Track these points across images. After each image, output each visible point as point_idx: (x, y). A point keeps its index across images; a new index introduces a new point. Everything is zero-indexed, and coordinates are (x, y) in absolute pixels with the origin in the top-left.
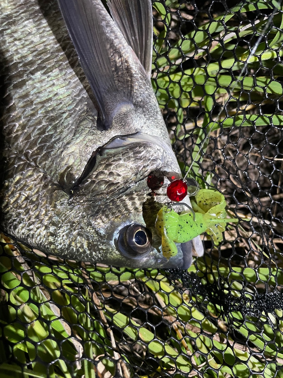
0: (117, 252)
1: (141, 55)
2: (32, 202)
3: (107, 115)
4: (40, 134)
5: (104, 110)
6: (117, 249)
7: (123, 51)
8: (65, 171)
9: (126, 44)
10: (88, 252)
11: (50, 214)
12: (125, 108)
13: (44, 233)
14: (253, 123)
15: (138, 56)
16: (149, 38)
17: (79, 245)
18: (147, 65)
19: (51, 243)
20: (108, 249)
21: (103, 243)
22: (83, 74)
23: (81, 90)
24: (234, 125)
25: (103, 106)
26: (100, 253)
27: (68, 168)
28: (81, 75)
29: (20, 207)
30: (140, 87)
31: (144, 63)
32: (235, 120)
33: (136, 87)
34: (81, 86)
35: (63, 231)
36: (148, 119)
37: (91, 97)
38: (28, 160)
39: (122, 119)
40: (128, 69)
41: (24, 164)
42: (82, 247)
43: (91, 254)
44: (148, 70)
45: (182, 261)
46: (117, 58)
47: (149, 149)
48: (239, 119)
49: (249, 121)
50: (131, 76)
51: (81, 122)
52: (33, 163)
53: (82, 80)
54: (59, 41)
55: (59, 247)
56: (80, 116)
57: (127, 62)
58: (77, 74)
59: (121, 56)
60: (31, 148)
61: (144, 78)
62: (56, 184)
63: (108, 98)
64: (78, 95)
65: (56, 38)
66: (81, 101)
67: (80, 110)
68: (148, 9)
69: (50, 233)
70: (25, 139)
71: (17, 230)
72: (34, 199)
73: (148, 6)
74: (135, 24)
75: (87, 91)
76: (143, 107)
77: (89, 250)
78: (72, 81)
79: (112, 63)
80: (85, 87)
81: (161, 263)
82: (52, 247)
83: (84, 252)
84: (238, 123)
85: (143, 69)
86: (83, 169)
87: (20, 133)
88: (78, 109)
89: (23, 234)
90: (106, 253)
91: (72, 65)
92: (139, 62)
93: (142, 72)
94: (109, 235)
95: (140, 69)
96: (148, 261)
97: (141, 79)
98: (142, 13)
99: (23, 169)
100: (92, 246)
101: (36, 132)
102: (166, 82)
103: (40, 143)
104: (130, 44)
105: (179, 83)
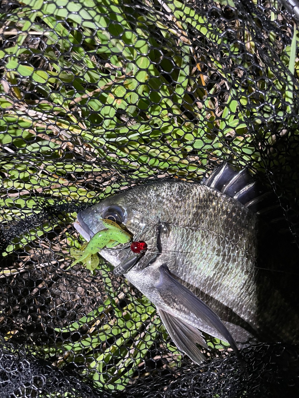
0: (120, 205)
1: (168, 316)
2: (177, 207)
3: (165, 274)
4: (192, 245)
5: (168, 275)
6: (121, 207)
7: (178, 312)
8: (169, 233)
9: (179, 317)
10: (135, 196)
11: (165, 207)
12: (158, 283)
13: (163, 194)
14: (87, 316)
15: (169, 314)
16: (168, 328)
17: (142, 197)
18: (162, 312)
19: (157, 190)
20: (126, 204)
21: (130, 205)
22: (189, 288)
23: (185, 279)
24: (97, 309)
25: (169, 277)
26: (129, 199)
27: (169, 235)
28: (190, 287)
29: (181, 201)
30: (157, 298)
31: (164, 313)
32: (98, 312)
33: (160, 297)
34: (186, 280)
35: (154, 200)
36: (143, 283)
37: (178, 278)
38: (191, 229)
39: (156, 276)
40: (169, 304)
41: (191, 225)
42: (140, 197)
43: (133, 196)
44: (160, 311)
45: (83, 217)
46: (178, 307)
47: (135, 269)
48: (96, 315)
49: (90, 316)
50: (165, 302)
51: (176, 263)
52: (187, 227)
53: (188, 284)
54: (212, 298)
55: (151, 190)
56: (178, 265)
57: (172, 308)
58: (192, 286)
59: (177, 309)
60: (192, 235)
61: (159, 305)
62: (170, 223)
63: (169, 283)
64: (185, 276)
65: (214, 299)
66: (182, 274)
67: (180, 269)
68: (178, 343)
69: (160, 196)
70: (197, 238)
71: (178, 187)
72: (176, 209)
73: (178, 344)
74: (180, 331)
75: (182, 280)
76: (150, 288)
77: (135, 198)
78: (192, 281)
79: (178, 302)
80: (184, 281)
81: (93, 210)
82: (155, 188)
83: (137, 195)
84: (95, 312)
85: (162, 309)
86: (161, 239)
87: (202, 240)
88: (181, 268)
89: (174, 187)
90: (125, 201)
91: (197, 289)
92: (167, 312)
93: (162, 307)
94: (129, 211)
95: (164, 308)
96: (102, 209)
97: (160, 303)
98: (179, 339)
99: (190, 222)
100: (135, 200)
101: (194, 245)
102: (148, 311)
103: (189, 241)
104: (177, 318)
105: (141, 315)
